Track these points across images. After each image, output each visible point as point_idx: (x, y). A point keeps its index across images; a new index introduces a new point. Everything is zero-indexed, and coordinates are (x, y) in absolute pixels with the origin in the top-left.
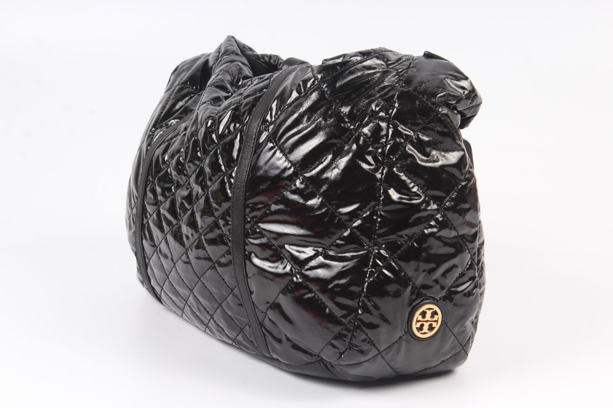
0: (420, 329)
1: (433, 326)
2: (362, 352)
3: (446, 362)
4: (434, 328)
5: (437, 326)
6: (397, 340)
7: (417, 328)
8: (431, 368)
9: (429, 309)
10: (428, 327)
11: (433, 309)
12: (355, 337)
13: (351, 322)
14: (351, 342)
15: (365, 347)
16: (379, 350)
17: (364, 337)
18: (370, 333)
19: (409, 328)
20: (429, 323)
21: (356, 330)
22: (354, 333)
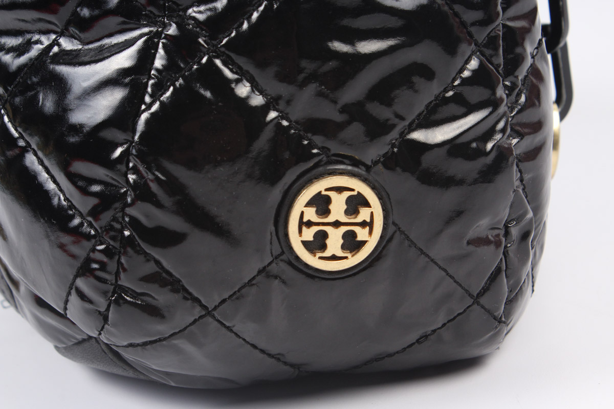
0: (318, 244)
1: (359, 238)
2: (154, 312)
3: (432, 337)
4: (363, 243)
5: (371, 240)
6: (254, 278)
7: (305, 244)
8: (390, 355)
9: (340, 190)
10: (341, 241)
11: (353, 190)
12: (125, 270)
13: (112, 228)
14: (119, 283)
15: (161, 297)
16: (204, 307)
17: (151, 268)
18: (167, 259)
19: (283, 244)
20: (344, 229)
21: (124, 248)
22: (123, 260)
